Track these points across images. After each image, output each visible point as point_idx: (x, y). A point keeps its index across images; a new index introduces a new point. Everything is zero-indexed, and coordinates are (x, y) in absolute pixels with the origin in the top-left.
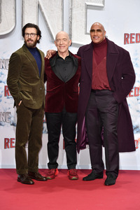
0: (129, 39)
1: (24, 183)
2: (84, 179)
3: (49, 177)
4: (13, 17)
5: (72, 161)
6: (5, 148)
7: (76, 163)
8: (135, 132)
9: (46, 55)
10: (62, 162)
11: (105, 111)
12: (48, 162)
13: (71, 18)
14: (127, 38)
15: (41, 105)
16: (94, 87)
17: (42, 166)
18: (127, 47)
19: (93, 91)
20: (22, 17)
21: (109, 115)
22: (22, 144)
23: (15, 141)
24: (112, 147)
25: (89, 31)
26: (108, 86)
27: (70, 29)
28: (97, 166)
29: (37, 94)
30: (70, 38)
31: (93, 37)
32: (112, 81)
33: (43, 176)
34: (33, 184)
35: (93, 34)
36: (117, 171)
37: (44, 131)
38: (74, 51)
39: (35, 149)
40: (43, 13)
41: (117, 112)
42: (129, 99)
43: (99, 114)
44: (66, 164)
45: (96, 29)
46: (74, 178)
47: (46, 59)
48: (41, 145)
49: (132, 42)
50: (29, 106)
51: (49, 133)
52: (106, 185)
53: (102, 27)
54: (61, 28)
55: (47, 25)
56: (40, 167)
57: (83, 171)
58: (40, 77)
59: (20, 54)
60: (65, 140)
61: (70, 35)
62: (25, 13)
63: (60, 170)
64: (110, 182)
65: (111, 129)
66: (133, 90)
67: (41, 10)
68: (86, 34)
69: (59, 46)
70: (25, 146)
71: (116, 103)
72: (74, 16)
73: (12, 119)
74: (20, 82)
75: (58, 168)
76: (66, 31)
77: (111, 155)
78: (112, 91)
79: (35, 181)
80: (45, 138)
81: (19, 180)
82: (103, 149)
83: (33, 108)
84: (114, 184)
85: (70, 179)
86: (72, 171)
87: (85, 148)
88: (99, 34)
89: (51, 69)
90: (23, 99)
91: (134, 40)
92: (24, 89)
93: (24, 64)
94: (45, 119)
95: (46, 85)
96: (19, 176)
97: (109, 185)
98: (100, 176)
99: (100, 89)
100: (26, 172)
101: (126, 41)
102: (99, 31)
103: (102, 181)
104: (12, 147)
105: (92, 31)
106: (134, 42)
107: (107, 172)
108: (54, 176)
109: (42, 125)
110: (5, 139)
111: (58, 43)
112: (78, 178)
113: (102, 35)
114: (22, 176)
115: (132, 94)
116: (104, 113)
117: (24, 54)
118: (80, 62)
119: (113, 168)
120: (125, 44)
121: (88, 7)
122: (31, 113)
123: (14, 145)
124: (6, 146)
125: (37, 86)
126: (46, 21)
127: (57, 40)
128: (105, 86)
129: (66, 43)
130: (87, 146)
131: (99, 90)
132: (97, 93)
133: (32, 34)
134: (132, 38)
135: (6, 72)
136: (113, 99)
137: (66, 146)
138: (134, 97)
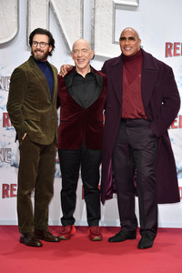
0: (172, 51)
1: (29, 245)
2: (110, 240)
3: (63, 237)
4: (15, 20)
5: (94, 215)
6: (3, 197)
7: (99, 218)
8: (179, 176)
9: (59, 71)
10: (81, 217)
11: (139, 148)
12: (62, 215)
13: (93, 21)
14: (170, 49)
15: (52, 140)
16: (124, 115)
17: (54, 222)
18: (169, 61)
19: (123, 120)
20: (27, 20)
21: (144, 153)
22: (27, 192)
23: (16, 188)
24: (148, 196)
25: (117, 39)
26: (143, 114)
27: (93, 37)
28: (128, 223)
29: (48, 124)
30: (93, 49)
31: (123, 48)
32: (148, 107)
33: (55, 235)
34: (41, 246)
35: (123, 43)
36: (155, 229)
37: (56, 174)
38: (98, 66)
39: (44, 199)
40: (55, 15)
41: (155, 149)
42: (171, 132)
43: (131, 151)
44: (86, 220)
45: (127, 36)
46: (96, 238)
47: (59, 77)
48: (52, 192)
49: (176, 55)
50: (36, 141)
51: (63, 176)
52: (140, 248)
53: (136, 34)
54: (80, 34)
55: (61, 30)
56: (51, 223)
57: (109, 229)
58: (51, 101)
59: (25, 69)
60: (84, 186)
61: (93, 45)
62: (31, 14)
63: (78, 228)
64: (146, 244)
65: (147, 172)
66: (177, 119)
67: (53, 10)
68: (114, 42)
69: (77, 59)
70: (30, 194)
71: (154, 136)
72: (97, 19)
73: (14, 158)
74: (25, 108)
75: (76, 224)
76: (87, 38)
77: (147, 207)
78: (148, 120)
79: (43, 242)
80: (58, 184)
81: (22, 241)
82: (137, 199)
83: (42, 143)
84: (151, 246)
85: (91, 239)
86: (93, 229)
87: (111, 197)
88: (132, 43)
89: (66, 91)
90: (28, 131)
91: (179, 52)
92: (30, 117)
93: (31, 84)
94: (57, 157)
95: (59, 111)
96: (21, 235)
97: (144, 248)
98: (132, 236)
99: (133, 117)
100: (32, 230)
101: (168, 53)
102: (131, 39)
103: (135, 242)
104: (12, 195)
105: (122, 39)
106: (178, 55)
107: (141, 230)
108: (69, 236)
109: (54, 167)
110: (4, 185)
111: (76, 55)
112: (102, 238)
113: (136, 45)
114: (26, 235)
115: (176, 124)
116: (138, 150)
117: (30, 69)
118: (105, 80)
119: (150, 225)
120: (166, 56)
121: (116, 6)
122: (38, 149)
123: (15, 193)
124: (5, 194)
125: (47, 113)
126: (59, 26)
127: (74, 51)
128: (140, 114)
129: (86, 55)
130: (114, 195)
131: (131, 119)
132: (128, 123)
133: (42, 43)
134: (176, 48)
135: (5, 94)
136: (150, 132)
137: (85, 196)
138: (179, 129)
